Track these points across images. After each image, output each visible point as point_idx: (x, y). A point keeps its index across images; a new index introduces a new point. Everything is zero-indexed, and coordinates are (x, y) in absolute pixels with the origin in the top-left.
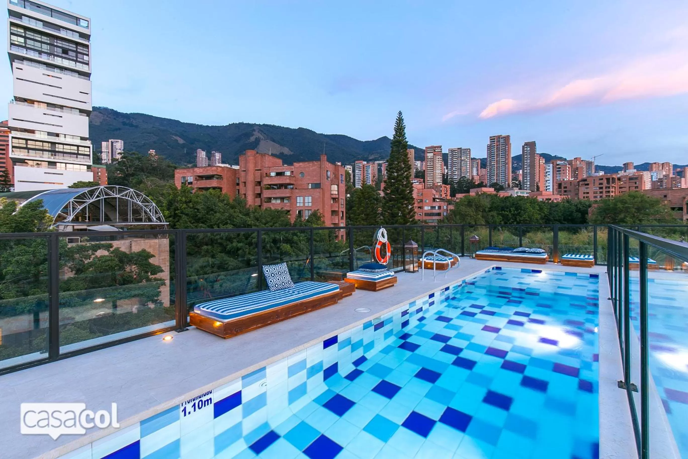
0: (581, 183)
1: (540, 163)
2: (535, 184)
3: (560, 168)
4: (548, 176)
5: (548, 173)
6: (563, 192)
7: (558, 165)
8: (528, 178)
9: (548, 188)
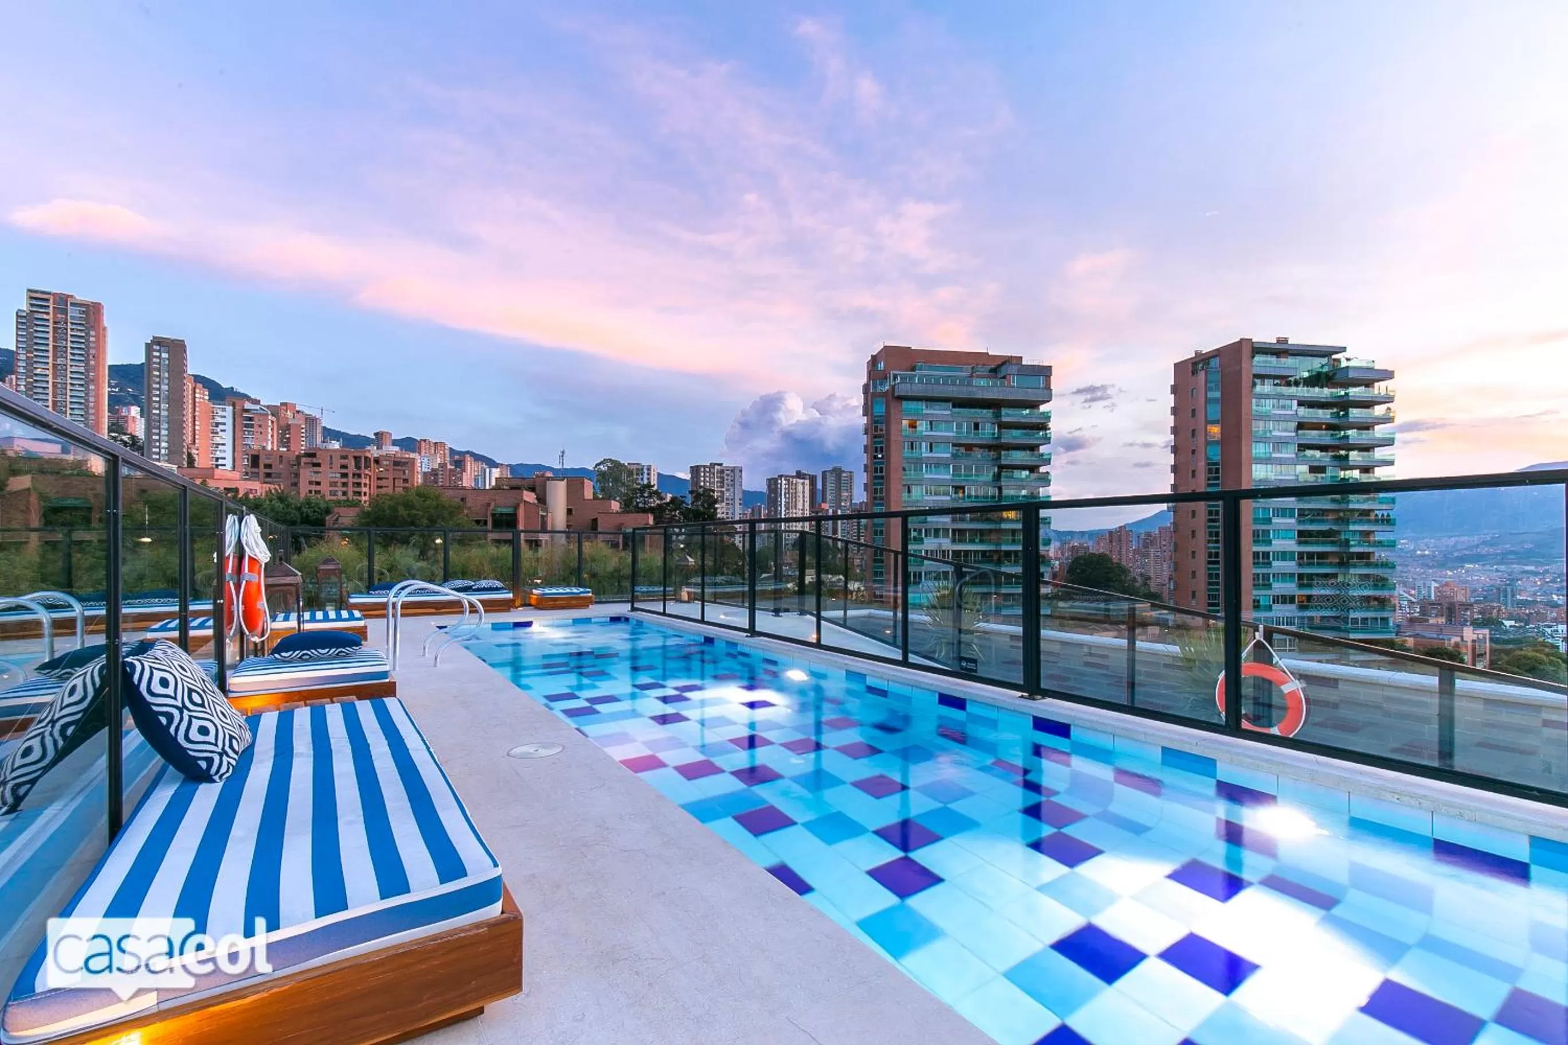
0: (303, 460)
1: (195, 398)
2: (185, 450)
3: (251, 419)
4: (221, 434)
5: (221, 427)
6: (262, 475)
7: (247, 411)
8: (164, 432)
9: (220, 462)
